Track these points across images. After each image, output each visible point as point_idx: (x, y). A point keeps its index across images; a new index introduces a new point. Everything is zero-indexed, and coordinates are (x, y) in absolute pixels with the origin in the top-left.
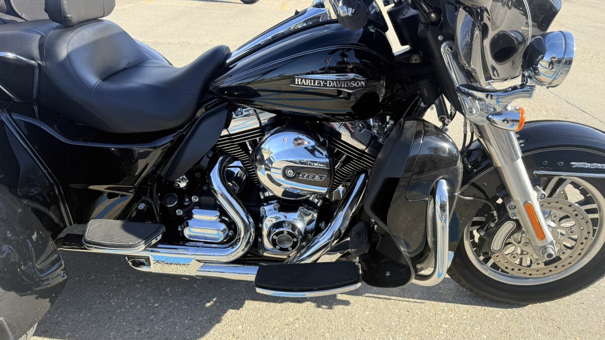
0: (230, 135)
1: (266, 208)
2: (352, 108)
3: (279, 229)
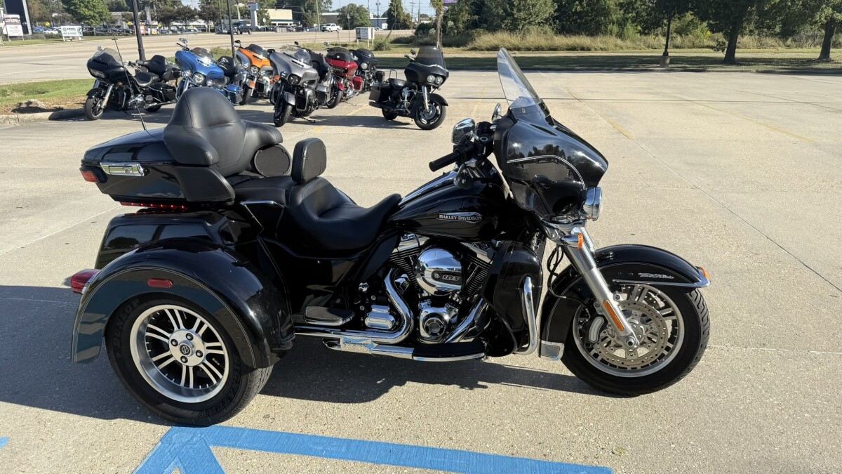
0: (399, 252)
1: (422, 304)
2: (478, 233)
3: (430, 319)
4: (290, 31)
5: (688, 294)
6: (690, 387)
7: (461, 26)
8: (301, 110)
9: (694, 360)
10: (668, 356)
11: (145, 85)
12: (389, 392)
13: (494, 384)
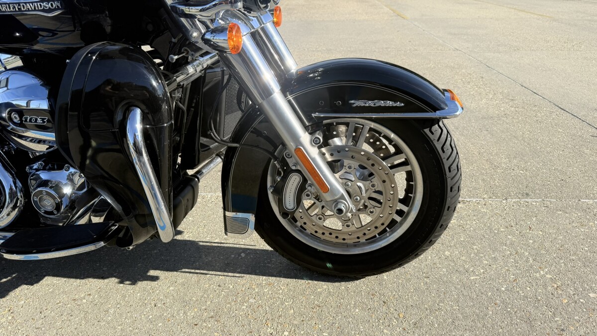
3: (39, 189)
5: (427, 131)
6: (436, 260)
9: (438, 228)
10: (402, 223)
12: (8, 297)
13: (170, 273)
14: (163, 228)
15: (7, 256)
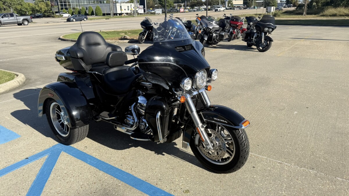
3: (142, 123)
4: (241, 9)
7: (320, 5)
8: (211, 42)
10: (231, 157)
11: (159, 31)
12: (129, 149)
13: (168, 155)
14: (161, 139)
15: (131, 138)
